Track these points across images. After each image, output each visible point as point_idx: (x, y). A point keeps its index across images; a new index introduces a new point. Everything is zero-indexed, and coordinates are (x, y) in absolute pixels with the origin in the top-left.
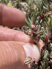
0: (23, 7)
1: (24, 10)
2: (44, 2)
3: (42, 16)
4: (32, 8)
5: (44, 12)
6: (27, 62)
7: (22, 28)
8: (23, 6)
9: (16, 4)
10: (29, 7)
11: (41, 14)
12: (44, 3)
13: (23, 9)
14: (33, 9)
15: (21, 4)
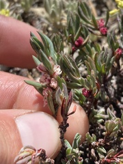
0: (39, 20)
1: (40, 26)
2: (81, 10)
3: (76, 43)
4: (58, 23)
5: (83, 32)
6: (22, 158)
7: (34, 70)
8: (38, 16)
9: (21, 11)
10: (52, 20)
11: (75, 38)
12: (82, 13)
13: (38, 22)
14: (61, 24)
15: (33, 12)
